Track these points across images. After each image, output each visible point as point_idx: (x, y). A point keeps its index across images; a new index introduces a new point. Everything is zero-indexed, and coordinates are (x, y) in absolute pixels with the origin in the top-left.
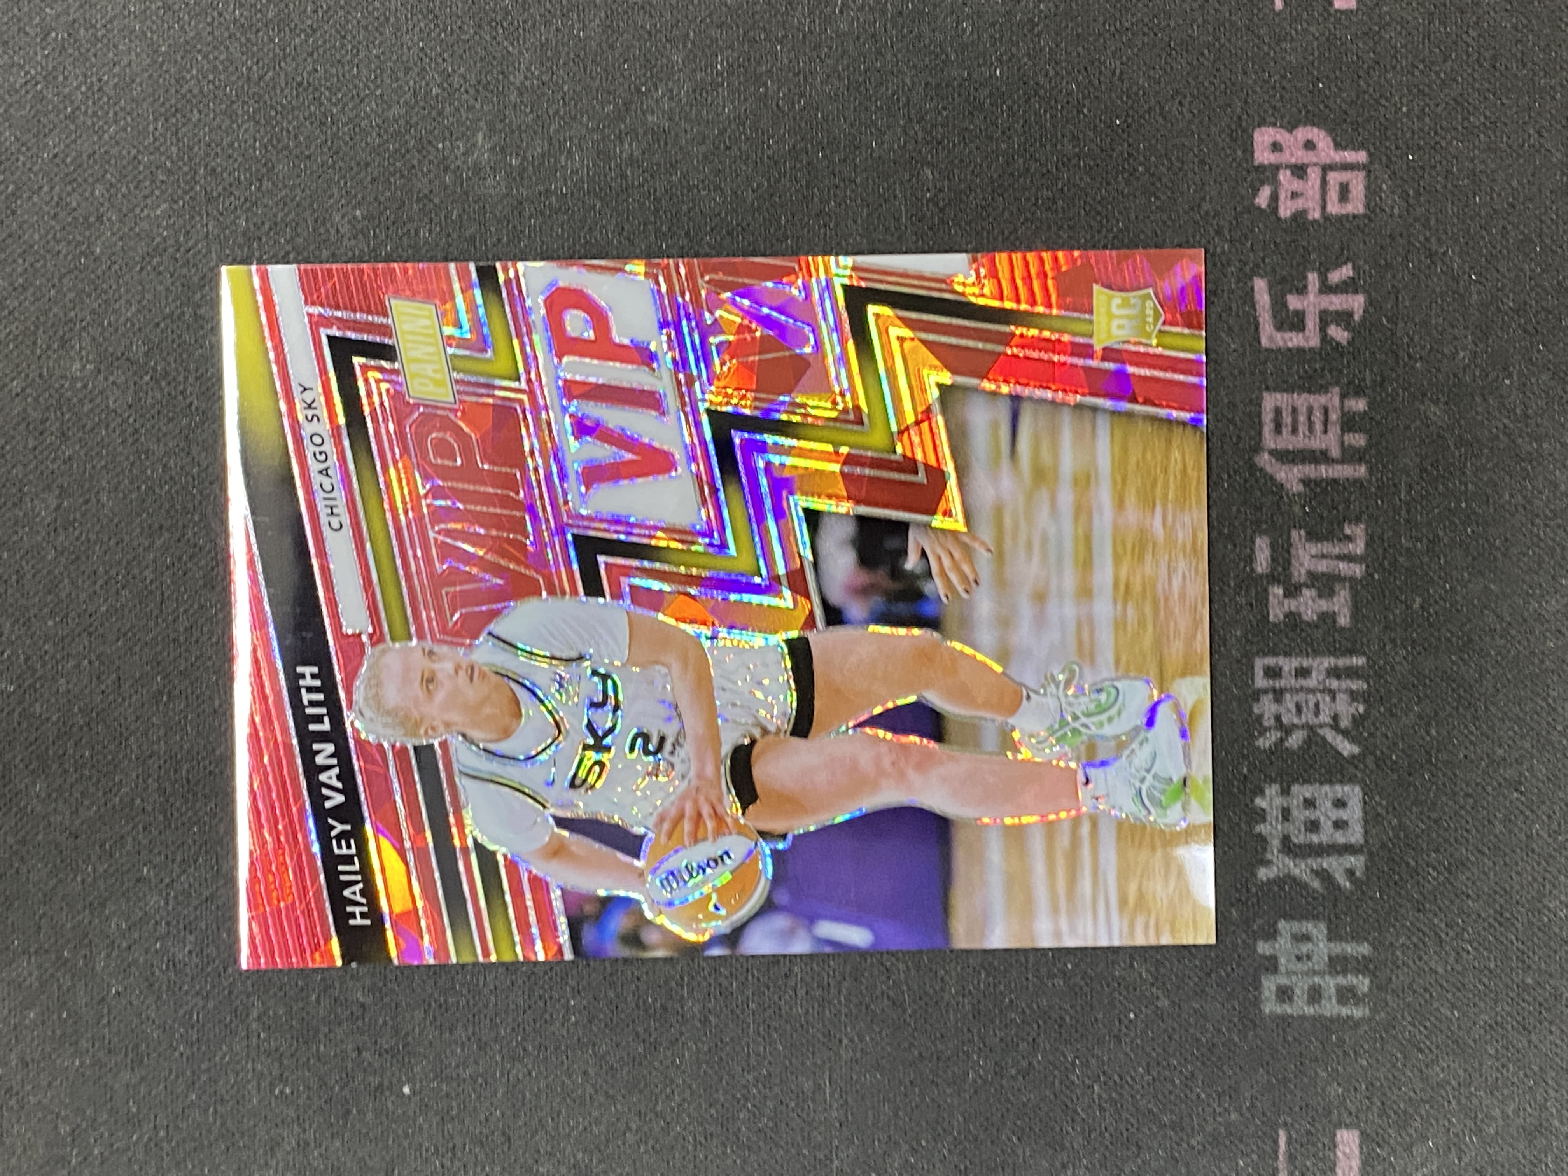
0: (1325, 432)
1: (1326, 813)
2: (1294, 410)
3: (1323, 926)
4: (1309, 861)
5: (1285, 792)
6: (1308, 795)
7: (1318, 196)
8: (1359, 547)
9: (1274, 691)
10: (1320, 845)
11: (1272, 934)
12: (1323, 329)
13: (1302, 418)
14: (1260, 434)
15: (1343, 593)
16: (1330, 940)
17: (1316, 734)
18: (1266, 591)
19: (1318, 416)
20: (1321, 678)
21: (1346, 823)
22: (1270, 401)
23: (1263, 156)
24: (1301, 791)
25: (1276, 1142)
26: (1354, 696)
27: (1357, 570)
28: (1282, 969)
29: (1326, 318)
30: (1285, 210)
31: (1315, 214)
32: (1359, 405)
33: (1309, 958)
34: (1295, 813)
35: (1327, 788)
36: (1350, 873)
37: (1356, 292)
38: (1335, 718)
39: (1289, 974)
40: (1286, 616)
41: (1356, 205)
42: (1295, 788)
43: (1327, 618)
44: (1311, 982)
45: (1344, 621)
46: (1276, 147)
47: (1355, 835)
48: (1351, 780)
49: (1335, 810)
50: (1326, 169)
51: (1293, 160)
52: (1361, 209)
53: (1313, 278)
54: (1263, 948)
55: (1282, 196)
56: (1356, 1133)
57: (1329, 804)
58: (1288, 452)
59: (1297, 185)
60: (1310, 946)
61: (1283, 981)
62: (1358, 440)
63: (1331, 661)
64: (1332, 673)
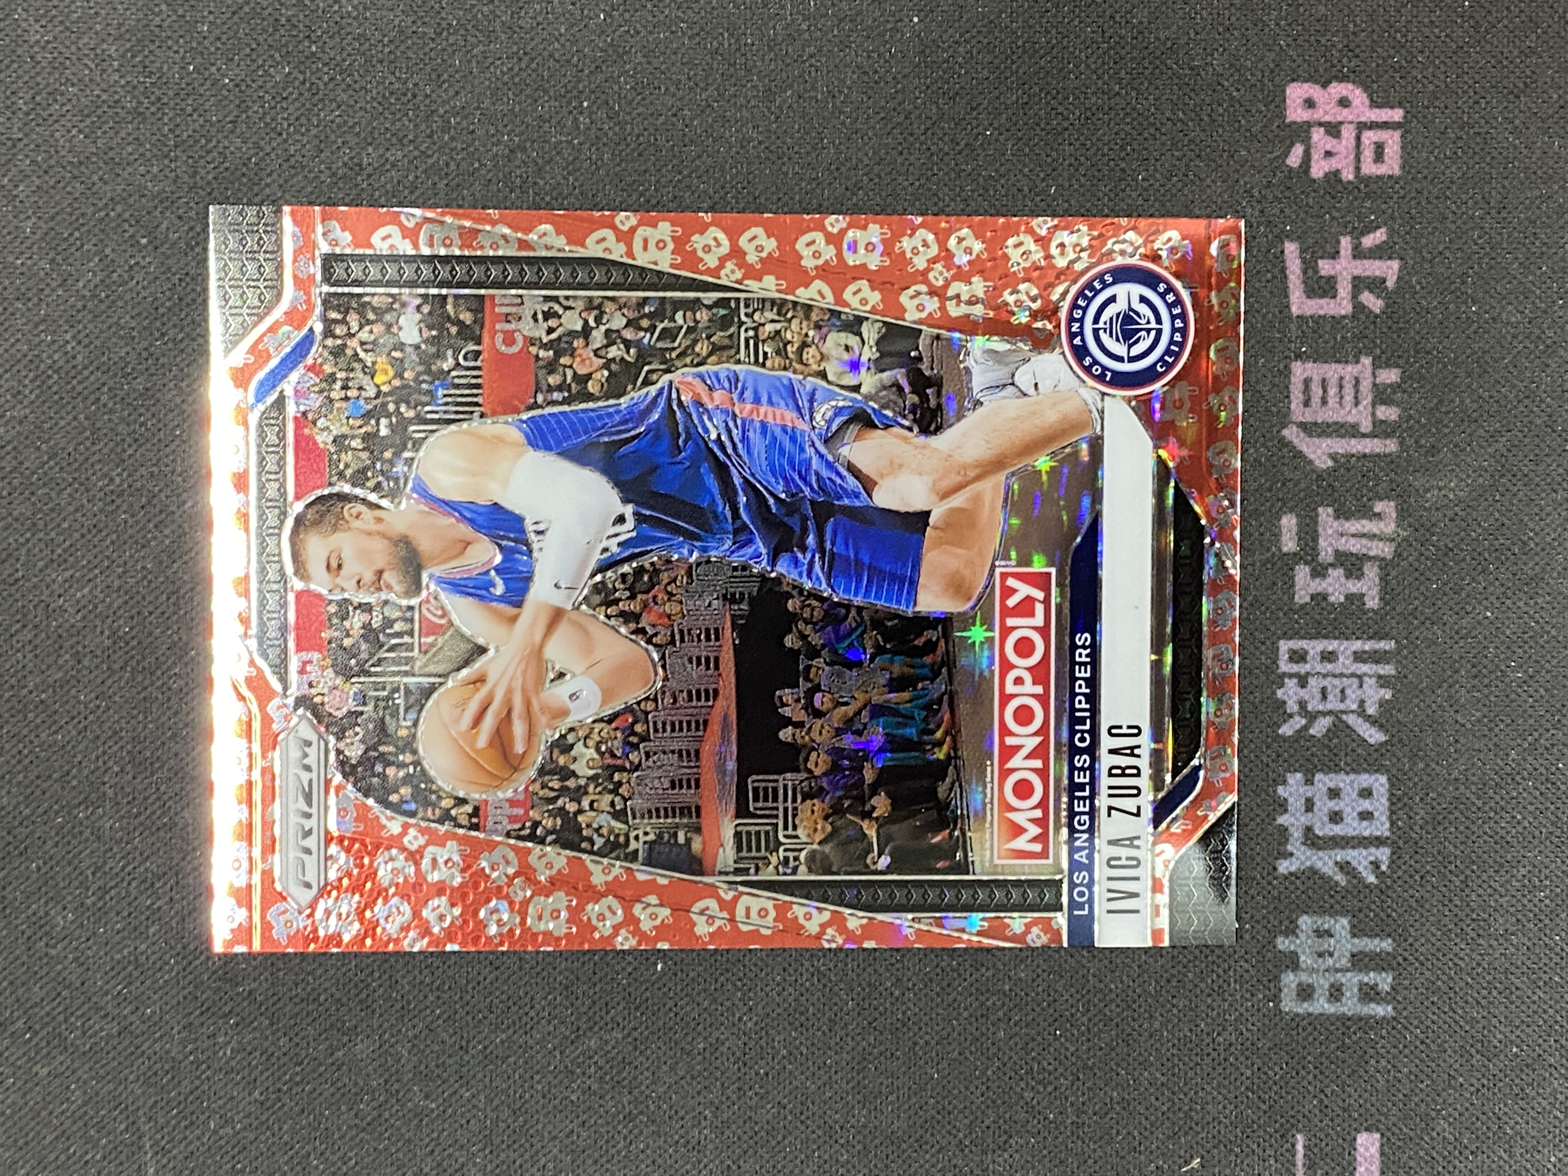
0: (1357, 404)
1: (1350, 805)
2: (1324, 382)
3: (1345, 921)
4: (1333, 853)
5: (1309, 782)
6: (1332, 785)
7: (1352, 157)
8: (1388, 527)
9: (1299, 675)
10: (1343, 838)
11: (1292, 930)
12: (1355, 296)
13: (1332, 391)
14: (1288, 406)
15: (1372, 574)
16: (1354, 936)
17: (1341, 720)
18: (1292, 569)
19: (1349, 388)
20: (1349, 661)
21: (1371, 813)
22: (1300, 370)
23: (1296, 113)
24: (1324, 781)
25: (1293, 1145)
26: (1383, 681)
27: (1386, 550)
28: (1303, 966)
29: (1359, 284)
30: (1318, 170)
31: (1348, 175)
32: (1391, 376)
33: (1331, 955)
34: (1318, 804)
35: (1352, 777)
36: (1376, 865)
37: (1389, 257)
39: (1311, 971)
40: (1313, 597)
41: (1392, 166)
42: (1319, 776)
43: (1354, 600)
44: (1332, 980)
45: (1372, 603)
46: (1310, 103)
47: (1381, 827)
48: (1377, 769)
49: (1361, 801)
50: (1362, 127)
51: (1327, 118)
52: (1397, 171)
53: (1346, 243)
54: (1283, 943)
55: (1315, 156)
56: (1377, 1136)
57: (1354, 796)
58: (1316, 424)
59: (1330, 144)
60: (1332, 941)
61: (1304, 977)
62: (1388, 413)
63: (1357, 645)
64: (1359, 657)
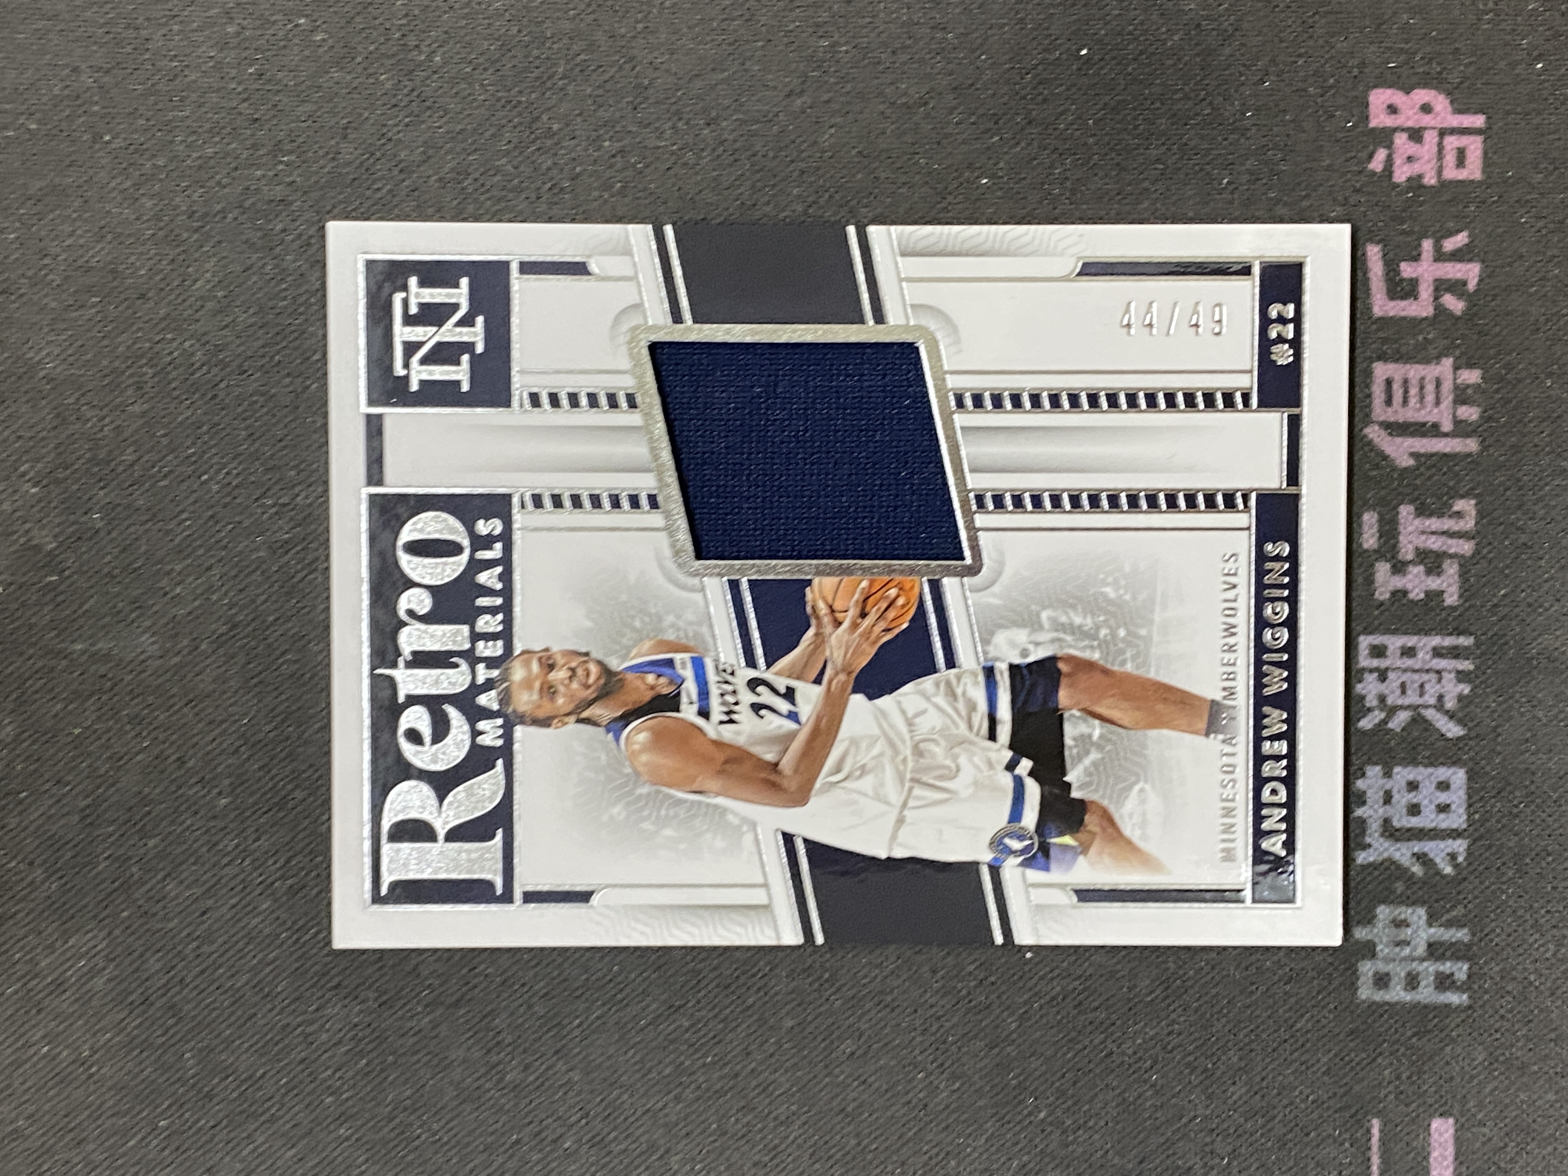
0: (1438, 404)
1: (1427, 796)
2: (1406, 382)
3: (1422, 912)
4: (1411, 844)
5: (1388, 774)
6: (1411, 777)
7: (1434, 161)
8: (1469, 524)
9: (1377, 669)
10: (1421, 830)
11: (1369, 920)
12: (1436, 298)
13: (1413, 391)
14: (1369, 405)
15: (1452, 571)
16: (1430, 925)
17: (1419, 715)
18: (1372, 565)
19: (1430, 388)
20: (1428, 657)
21: (1448, 806)
22: (1381, 371)
23: (1379, 119)
24: (1402, 774)
25: (1368, 1131)
26: (1462, 676)
27: (1466, 547)
28: (1380, 955)
29: (1442, 286)
30: (1401, 175)
31: (1430, 180)
32: (1471, 376)
33: (1408, 944)
34: (1396, 797)
35: (1430, 770)
36: (1453, 856)
37: (1470, 260)
38: (1441, 698)
39: (1388, 960)
40: (1393, 594)
41: (1473, 170)
42: (1397, 769)
43: (1434, 596)
44: (1408, 969)
45: (1451, 599)
46: (1392, 109)
47: (1457, 819)
48: (1455, 762)
49: (1438, 794)
50: (1443, 133)
51: (1410, 124)
52: (1478, 175)
53: (1427, 245)
54: (1360, 933)
55: (1398, 161)
56: (1451, 1121)
57: (1432, 788)
58: (1398, 424)
59: (1412, 148)
60: (1409, 931)
61: (1381, 967)
62: (1470, 413)
63: (1436, 641)
64: (1437, 653)
